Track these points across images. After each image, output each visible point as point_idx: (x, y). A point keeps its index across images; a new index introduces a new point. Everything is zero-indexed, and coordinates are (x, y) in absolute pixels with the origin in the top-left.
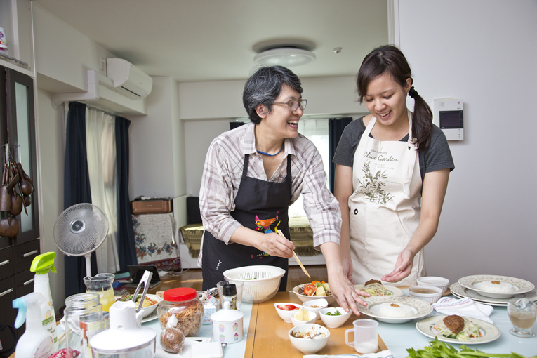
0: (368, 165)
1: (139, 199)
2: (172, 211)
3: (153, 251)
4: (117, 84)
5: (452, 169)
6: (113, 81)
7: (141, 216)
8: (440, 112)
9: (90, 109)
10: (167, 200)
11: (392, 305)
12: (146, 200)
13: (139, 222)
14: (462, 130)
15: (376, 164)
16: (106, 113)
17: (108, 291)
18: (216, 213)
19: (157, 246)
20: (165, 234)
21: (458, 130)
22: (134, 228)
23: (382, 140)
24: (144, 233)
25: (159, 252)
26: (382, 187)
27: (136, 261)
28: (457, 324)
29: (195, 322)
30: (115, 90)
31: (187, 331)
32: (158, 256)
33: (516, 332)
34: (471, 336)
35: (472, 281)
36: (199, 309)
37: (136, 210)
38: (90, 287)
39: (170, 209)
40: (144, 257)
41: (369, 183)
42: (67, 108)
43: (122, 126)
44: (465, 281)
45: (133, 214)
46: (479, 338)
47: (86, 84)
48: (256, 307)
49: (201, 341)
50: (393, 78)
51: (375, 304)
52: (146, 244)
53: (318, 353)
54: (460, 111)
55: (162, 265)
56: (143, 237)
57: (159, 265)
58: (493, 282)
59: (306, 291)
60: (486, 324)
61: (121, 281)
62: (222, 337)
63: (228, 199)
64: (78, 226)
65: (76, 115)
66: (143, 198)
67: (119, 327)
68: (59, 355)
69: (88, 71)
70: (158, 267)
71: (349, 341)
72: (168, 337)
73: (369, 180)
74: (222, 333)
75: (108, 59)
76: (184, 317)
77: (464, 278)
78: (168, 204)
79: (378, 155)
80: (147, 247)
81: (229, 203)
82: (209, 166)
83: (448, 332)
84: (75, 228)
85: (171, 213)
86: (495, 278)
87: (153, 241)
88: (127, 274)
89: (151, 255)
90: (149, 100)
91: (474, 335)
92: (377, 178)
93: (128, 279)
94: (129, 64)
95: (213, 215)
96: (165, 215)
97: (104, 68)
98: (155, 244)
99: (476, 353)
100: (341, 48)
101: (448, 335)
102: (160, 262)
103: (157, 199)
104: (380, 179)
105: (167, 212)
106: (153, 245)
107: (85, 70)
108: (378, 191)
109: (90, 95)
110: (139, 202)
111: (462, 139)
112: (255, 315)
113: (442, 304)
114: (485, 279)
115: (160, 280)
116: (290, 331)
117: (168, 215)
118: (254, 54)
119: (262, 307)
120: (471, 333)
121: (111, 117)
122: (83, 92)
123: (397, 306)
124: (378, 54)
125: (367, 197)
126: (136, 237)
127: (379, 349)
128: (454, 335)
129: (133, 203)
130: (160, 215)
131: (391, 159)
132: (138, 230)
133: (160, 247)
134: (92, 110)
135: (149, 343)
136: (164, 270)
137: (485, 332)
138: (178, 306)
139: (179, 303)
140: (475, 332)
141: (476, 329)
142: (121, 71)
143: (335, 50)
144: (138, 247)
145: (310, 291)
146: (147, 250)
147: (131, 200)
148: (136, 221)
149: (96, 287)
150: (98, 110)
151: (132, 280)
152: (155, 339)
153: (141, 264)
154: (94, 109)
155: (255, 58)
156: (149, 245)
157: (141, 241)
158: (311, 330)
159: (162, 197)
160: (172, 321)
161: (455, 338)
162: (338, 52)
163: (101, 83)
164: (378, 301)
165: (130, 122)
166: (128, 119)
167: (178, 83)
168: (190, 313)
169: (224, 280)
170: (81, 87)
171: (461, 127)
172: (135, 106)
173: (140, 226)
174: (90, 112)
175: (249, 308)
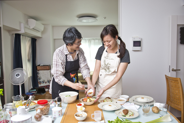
0: (105, 60)
1: (39, 65)
2: (50, 69)
3: (44, 83)
4: (31, 28)
5: (129, 63)
6: (30, 27)
7: (40, 71)
8: (134, 41)
9: (22, 35)
10: (49, 66)
11: (109, 105)
12: (42, 66)
13: (39, 73)
14: (140, 47)
15: (107, 60)
16: (28, 37)
17: (20, 101)
18: (59, 76)
19: (45, 81)
20: (48, 77)
21: (139, 47)
22: (38, 75)
23: (110, 53)
24: (41, 76)
25: (46, 83)
26: (109, 68)
27: (38, 86)
28: (126, 112)
29: (47, 111)
30: (31, 29)
31: (44, 114)
32: (46, 84)
33: (144, 114)
34: (130, 116)
35: (136, 97)
36: (48, 107)
37: (38, 69)
38: (14, 100)
39: (49, 69)
40: (41, 84)
41: (105, 66)
42: (14, 36)
43: (34, 41)
44: (134, 97)
45: (37, 70)
46: (132, 116)
47: (20, 28)
48: (69, 105)
49: (48, 117)
50: (111, 36)
51: (104, 105)
52: (41, 80)
53: (83, 121)
54: (140, 41)
55: (47, 87)
56: (40, 78)
57: (46, 87)
58: (142, 98)
59: (84, 100)
60: (136, 112)
61: (33, 92)
62: (55, 115)
63: (63, 70)
64: (18, 75)
65: (17, 38)
66: (41, 65)
67: (20, 114)
68: (2, 122)
69: (21, 24)
70: (45, 88)
71: (93, 117)
72: (36, 116)
73: (105, 65)
74: (55, 114)
75: (28, 19)
76: (43, 109)
77: (134, 96)
78: (49, 67)
79: (109, 58)
80: (42, 81)
81: (63, 71)
82: (56, 60)
83: (124, 114)
84: (17, 76)
85: (50, 70)
86: (143, 96)
87: (44, 79)
88: (35, 90)
89: (43, 84)
90: (43, 32)
91: (131, 115)
92: (107, 65)
93: (35, 92)
94: (35, 21)
95: (58, 76)
96: (48, 71)
97: (27, 22)
98: (44, 80)
99: (129, 122)
100: (106, 17)
101: (123, 115)
102: (46, 86)
103: (45, 65)
104: (108, 65)
105: (49, 70)
106: (44, 81)
107: (20, 23)
108: (108, 69)
109: (22, 31)
110: (39, 66)
111: (140, 50)
112: (68, 107)
113: (125, 105)
114: (140, 97)
115: (46, 92)
116: (75, 114)
117: (49, 71)
118: (77, 19)
119: (70, 105)
120: (130, 115)
121: (30, 38)
122: (20, 30)
123: (111, 106)
124: (107, 28)
125: (105, 71)
126: (38, 78)
127: (102, 120)
128: (125, 115)
129: (37, 67)
130: (46, 71)
131: (112, 59)
132: (39, 75)
133: (46, 81)
134: (23, 36)
135: (29, 119)
136: (47, 89)
137: (135, 114)
138: (42, 106)
139: (42, 105)
140: (132, 114)
141: (132, 113)
142: (33, 23)
143: (104, 18)
144: (39, 81)
145: (85, 100)
146: (42, 82)
147: (37, 65)
148: (38, 73)
149: (16, 100)
150: (25, 36)
151: (36, 92)
152: (31, 117)
153: (40, 87)
154: (24, 36)
155: (78, 20)
156: (43, 81)
157: (40, 79)
158: (82, 114)
159: (47, 65)
160: (39, 111)
161: (125, 116)
162: (105, 18)
163: (25, 27)
164: (106, 104)
165: (36, 40)
166: (36, 39)
167: (53, 27)
168: (45, 108)
169: (59, 96)
170: (19, 29)
171: (140, 46)
172: (38, 34)
173: (40, 74)
174: (22, 37)
175: (67, 105)
